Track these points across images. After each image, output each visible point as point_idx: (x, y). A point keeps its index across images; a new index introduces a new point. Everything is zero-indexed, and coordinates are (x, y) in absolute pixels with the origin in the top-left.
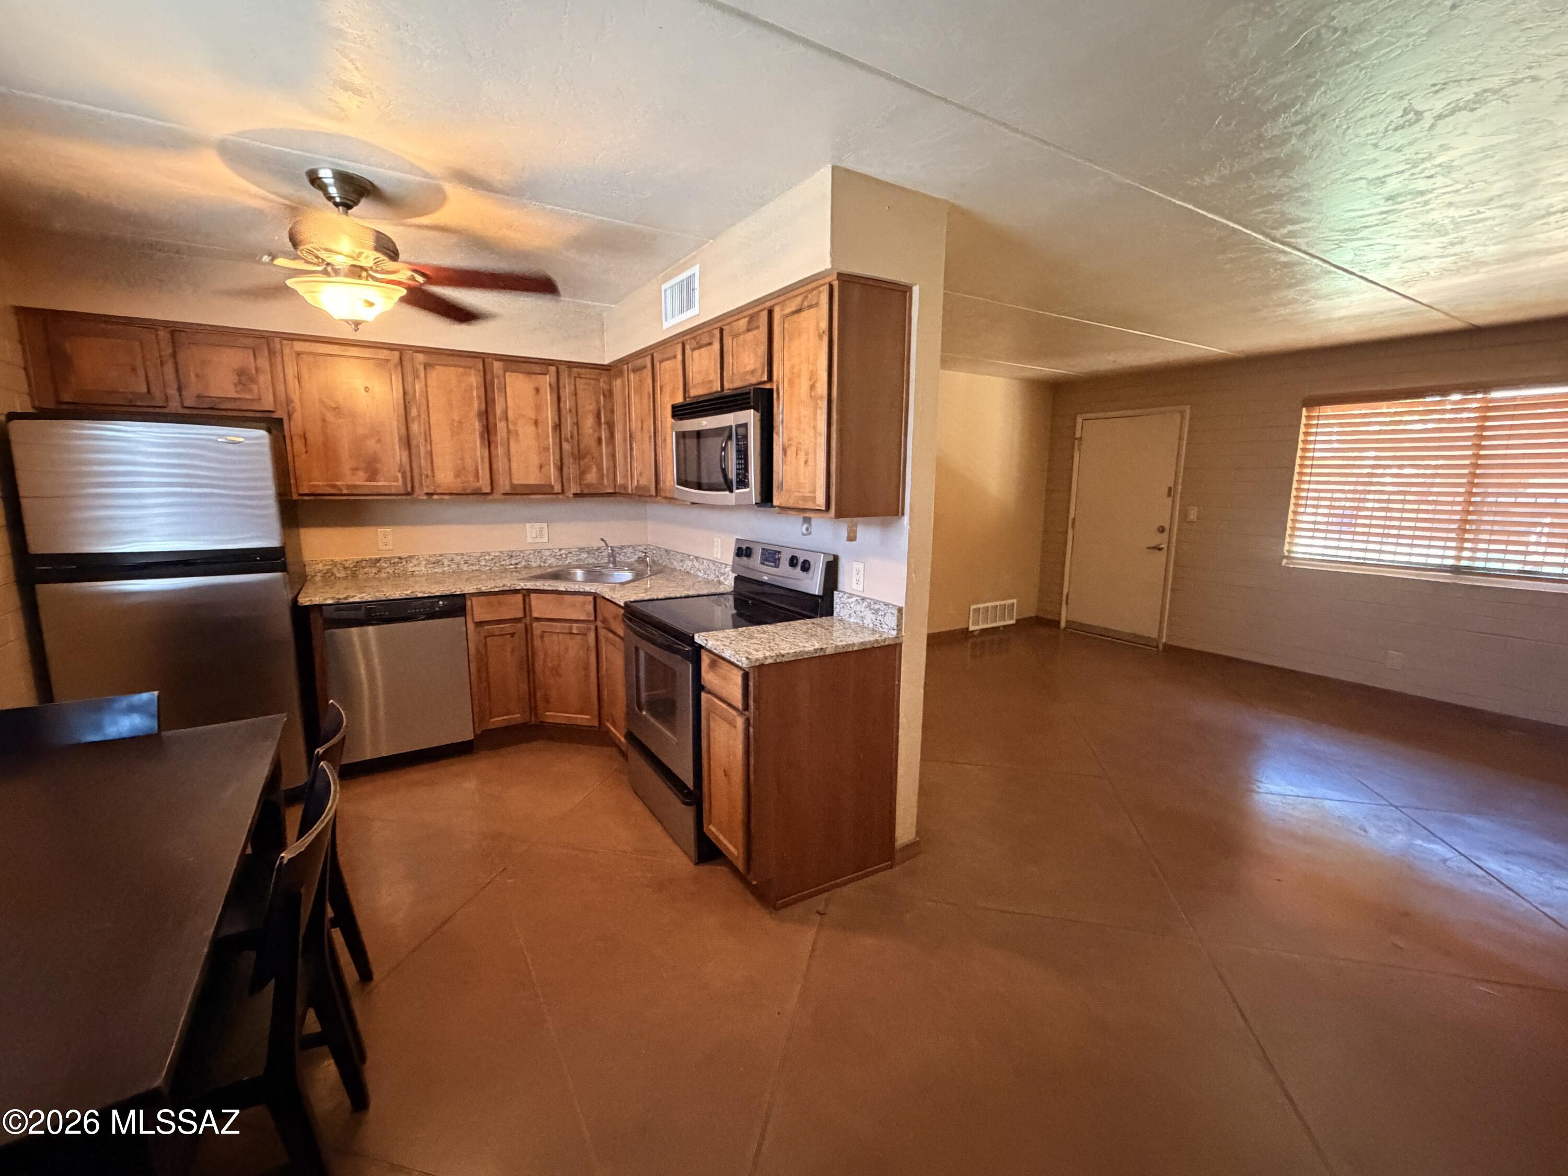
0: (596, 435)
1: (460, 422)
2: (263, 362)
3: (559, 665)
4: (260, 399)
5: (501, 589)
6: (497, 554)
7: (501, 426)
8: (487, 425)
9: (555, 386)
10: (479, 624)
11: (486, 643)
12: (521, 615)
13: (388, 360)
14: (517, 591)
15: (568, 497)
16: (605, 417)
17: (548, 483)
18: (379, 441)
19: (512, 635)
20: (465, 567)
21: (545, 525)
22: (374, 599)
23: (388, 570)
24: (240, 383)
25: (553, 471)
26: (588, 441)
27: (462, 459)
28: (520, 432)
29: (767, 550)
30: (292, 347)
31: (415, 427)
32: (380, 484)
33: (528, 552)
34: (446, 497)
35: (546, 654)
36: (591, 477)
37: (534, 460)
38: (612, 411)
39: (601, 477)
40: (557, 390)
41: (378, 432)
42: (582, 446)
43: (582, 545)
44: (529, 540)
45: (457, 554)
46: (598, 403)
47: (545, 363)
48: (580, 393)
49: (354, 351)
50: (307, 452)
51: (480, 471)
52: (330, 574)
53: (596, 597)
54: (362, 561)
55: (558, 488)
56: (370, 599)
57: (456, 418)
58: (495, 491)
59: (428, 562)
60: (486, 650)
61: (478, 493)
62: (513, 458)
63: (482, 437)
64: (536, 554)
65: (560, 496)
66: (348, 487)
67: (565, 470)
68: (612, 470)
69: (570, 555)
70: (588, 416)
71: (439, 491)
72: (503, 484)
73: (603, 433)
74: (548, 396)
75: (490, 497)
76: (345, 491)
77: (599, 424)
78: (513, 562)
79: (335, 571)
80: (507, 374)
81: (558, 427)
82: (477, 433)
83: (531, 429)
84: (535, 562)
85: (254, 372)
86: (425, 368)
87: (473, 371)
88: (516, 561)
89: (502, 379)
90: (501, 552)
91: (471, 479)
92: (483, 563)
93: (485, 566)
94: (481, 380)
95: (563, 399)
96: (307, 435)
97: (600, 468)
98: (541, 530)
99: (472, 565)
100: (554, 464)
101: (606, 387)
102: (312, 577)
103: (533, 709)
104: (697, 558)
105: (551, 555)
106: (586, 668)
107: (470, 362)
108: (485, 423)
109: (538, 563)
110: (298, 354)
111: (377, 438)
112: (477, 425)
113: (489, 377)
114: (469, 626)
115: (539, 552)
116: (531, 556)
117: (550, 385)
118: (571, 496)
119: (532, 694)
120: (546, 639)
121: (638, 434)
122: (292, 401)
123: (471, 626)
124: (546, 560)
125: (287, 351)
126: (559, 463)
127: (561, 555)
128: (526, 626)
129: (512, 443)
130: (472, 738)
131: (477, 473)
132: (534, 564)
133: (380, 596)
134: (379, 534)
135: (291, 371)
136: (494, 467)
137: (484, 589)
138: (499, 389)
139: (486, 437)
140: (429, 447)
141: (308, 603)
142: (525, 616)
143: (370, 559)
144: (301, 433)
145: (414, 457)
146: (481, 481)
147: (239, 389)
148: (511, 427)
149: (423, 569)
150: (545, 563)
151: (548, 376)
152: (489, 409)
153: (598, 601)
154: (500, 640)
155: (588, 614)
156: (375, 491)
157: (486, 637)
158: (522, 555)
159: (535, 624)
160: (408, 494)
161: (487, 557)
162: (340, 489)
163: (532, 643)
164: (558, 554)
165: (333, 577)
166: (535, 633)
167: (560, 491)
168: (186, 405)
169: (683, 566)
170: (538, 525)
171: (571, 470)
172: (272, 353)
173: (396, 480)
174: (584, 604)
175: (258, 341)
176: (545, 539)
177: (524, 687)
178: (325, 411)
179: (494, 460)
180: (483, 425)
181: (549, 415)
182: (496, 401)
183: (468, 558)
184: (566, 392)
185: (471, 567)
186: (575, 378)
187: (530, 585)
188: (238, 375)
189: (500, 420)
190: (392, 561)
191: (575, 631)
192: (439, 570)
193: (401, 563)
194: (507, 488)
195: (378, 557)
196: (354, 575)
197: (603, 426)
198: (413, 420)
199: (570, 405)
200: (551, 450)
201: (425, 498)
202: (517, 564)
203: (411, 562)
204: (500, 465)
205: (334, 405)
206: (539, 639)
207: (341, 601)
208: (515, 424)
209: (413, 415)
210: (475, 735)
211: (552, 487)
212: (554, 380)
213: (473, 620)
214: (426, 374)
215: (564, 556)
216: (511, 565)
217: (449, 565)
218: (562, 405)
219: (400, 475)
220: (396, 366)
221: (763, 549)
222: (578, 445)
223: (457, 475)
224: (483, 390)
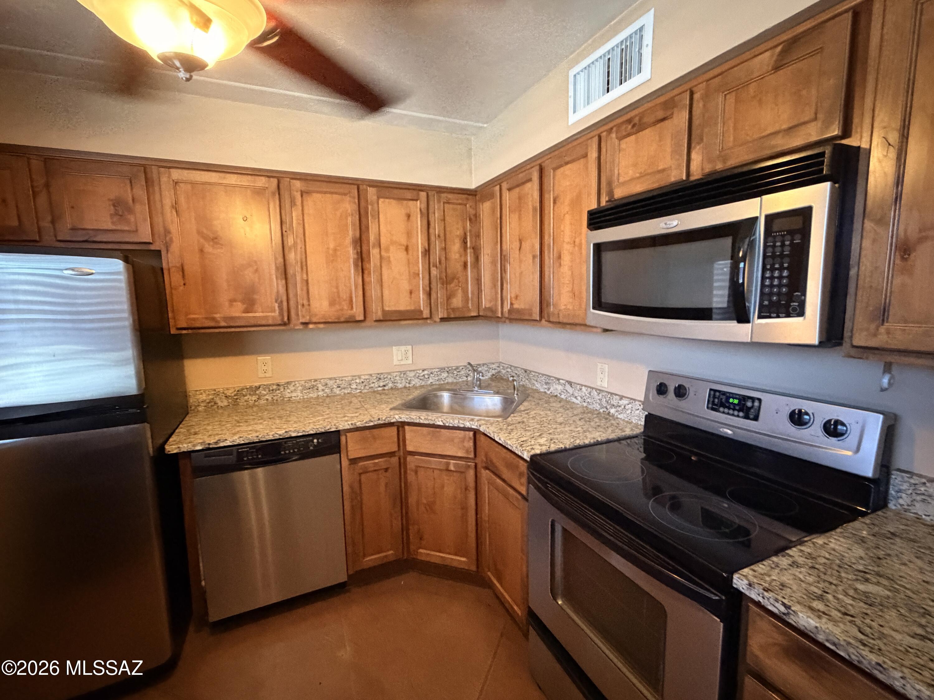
0: (463, 259)
1: (335, 250)
2: (140, 192)
3: (434, 503)
4: (137, 231)
5: (376, 423)
6: (367, 377)
7: (374, 252)
8: (361, 252)
9: (424, 211)
10: (353, 461)
11: (360, 480)
12: (394, 448)
13: (265, 189)
14: (391, 424)
15: (435, 322)
16: (471, 241)
17: (418, 308)
18: (256, 271)
19: (386, 470)
20: (337, 391)
21: (409, 347)
22: (247, 442)
23: (267, 397)
24: (116, 214)
25: (422, 296)
26: (455, 266)
27: (337, 287)
28: (392, 259)
29: (715, 391)
30: (169, 176)
31: (291, 257)
32: (257, 315)
33: (395, 374)
34: (321, 326)
35: (419, 489)
36: (457, 302)
37: (405, 286)
38: (478, 236)
39: (466, 299)
40: (426, 215)
41: (255, 262)
42: (449, 271)
43: (443, 365)
44: (396, 362)
45: (330, 379)
46: (464, 228)
47: (417, 188)
48: (447, 218)
49: (232, 179)
50: (184, 284)
51: (354, 300)
52: (213, 404)
53: (476, 432)
54: (243, 389)
55: (426, 314)
56: (243, 442)
57: (332, 246)
58: (367, 319)
59: (304, 388)
60: (360, 487)
61: (352, 322)
62: (385, 285)
63: (356, 265)
64: (402, 375)
65: (429, 321)
66: (225, 319)
67: (434, 296)
68: (476, 293)
69: (431, 375)
70: (456, 241)
71: (314, 320)
72: (376, 311)
73: (469, 258)
74: (418, 222)
75: (363, 324)
76: (223, 324)
77: (465, 248)
78: (381, 384)
79: (217, 400)
80: (381, 200)
81: (427, 252)
82: (352, 261)
83: (402, 255)
84: (401, 383)
85: (131, 201)
86: (302, 196)
87: (348, 198)
88: (384, 384)
89: (376, 205)
90: (371, 375)
91: (345, 308)
92: (354, 386)
93: (356, 389)
94: (356, 207)
95: (432, 225)
96: (186, 268)
97: (465, 292)
98: (406, 352)
99: (344, 388)
100: (423, 289)
101: (472, 212)
102: (196, 407)
103: (406, 543)
104: (570, 383)
105: (415, 376)
106: (464, 508)
107: (345, 188)
108: (359, 251)
109: (403, 385)
110: (176, 183)
111: (255, 267)
112: (351, 253)
113: (363, 204)
114: (343, 463)
115: (404, 374)
116: (398, 378)
117: (421, 210)
118: (438, 320)
119: (405, 529)
120: (421, 473)
121: (514, 255)
122: (169, 232)
123: (345, 463)
124: (410, 380)
125: (164, 179)
126: (428, 289)
127: (424, 375)
128: (399, 459)
129: (384, 269)
130: (346, 580)
131: (351, 301)
132: (400, 386)
133: (253, 437)
134: (259, 362)
135: (168, 202)
136: (368, 294)
137: (359, 424)
138: (372, 216)
139: (360, 264)
140: (305, 276)
141: (175, 452)
142: (399, 449)
143: (251, 387)
144: (178, 265)
145: (290, 286)
146: (354, 310)
147: (115, 219)
148: (383, 253)
149: (300, 394)
150: (409, 383)
151: (418, 202)
152: (364, 237)
153: (478, 436)
154: (373, 476)
155: (467, 452)
156: (252, 322)
157: (360, 474)
158: (389, 377)
159: (409, 458)
160: (285, 324)
161: (358, 381)
162: (217, 322)
163: (406, 478)
164: (422, 374)
165: (215, 407)
166: (408, 467)
167: (429, 316)
168: (59, 238)
169: (549, 389)
170: (403, 348)
171: (439, 294)
172: (149, 182)
173: (274, 311)
174: (463, 440)
175: (135, 169)
176: (410, 362)
177: (397, 524)
178: (202, 240)
179: (367, 288)
180: (357, 253)
181: (420, 242)
182: (370, 228)
183: (341, 382)
184: (436, 217)
185: (343, 390)
186: (444, 203)
187: (404, 416)
188: (114, 206)
189: (373, 247)
190: (271, 389)
191: (452, 468)
192: (313, 395)
193: (279, 390)
194: (380, 315)
195: (257, 384)
196: (235, 403)
197: (469, 251)
198: (290, 249)
199: (439, 231)
200: (421, 276)
201: (301, 327)
202: (384, 386)
203: (288, 388)
204: (373, 292)
205: (211, 236)
206: (413, 473)
207: (211, 446)
208: (387, 250)
209: (289, 244)
210: (349, 576)
211: (421, 312)
212: (424, 206)
213: (347, 455)
214: (302, 202)
215: (426, 376)
216: (379, 386)
217: (323, 390)
218: (431, 230)
219: (276, 305)
220: (273, 194)
221: (711, 390)
222: (446, 270)
223: (332, 303)
224: (357, 216)
